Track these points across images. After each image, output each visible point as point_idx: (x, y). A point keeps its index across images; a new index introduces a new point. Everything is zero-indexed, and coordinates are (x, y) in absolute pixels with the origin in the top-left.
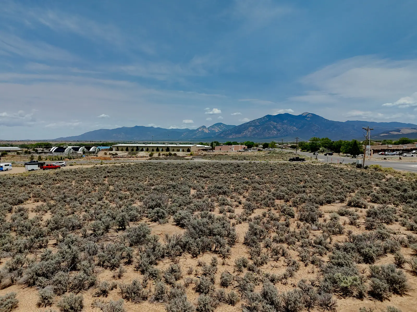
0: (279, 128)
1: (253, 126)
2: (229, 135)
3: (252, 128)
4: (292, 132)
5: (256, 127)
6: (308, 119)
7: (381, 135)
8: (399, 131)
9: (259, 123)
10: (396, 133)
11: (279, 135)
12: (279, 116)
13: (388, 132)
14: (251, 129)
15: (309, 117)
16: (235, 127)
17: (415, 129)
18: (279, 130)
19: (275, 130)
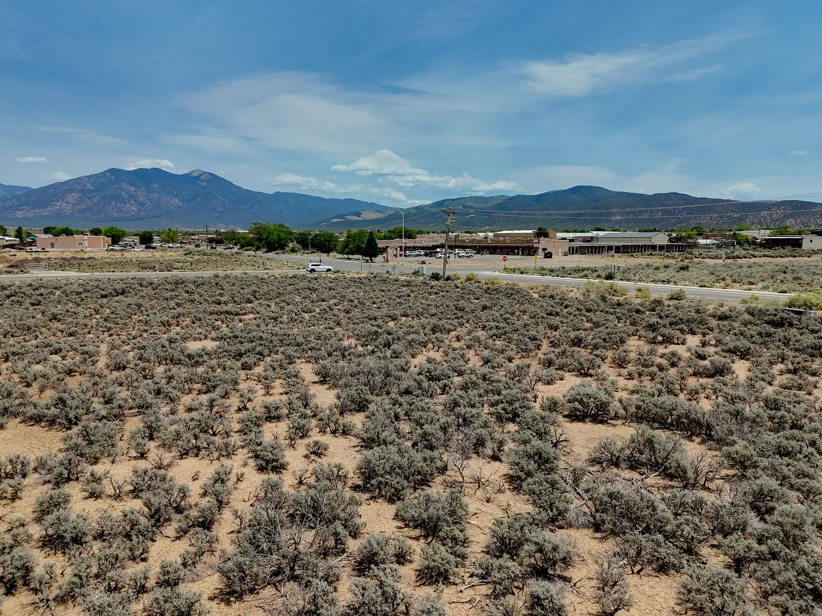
0: (142, 199)
1: (80, 191)
2: (16, 211)
3: (76, 195)
4: (172, 207)
5: (85, 193)
6: (202, 184)
7: (335, 220)
8: (358, 214)
9: (92, 184)
10: (355, 218)
11: (142, 214)
12: (140, 172)
13: (342, 216)
14: (73, 197)
15: (203, 181)
16: (30, 192)
17: (381, 212)
18: (142, 204)
19: (132, 202)
